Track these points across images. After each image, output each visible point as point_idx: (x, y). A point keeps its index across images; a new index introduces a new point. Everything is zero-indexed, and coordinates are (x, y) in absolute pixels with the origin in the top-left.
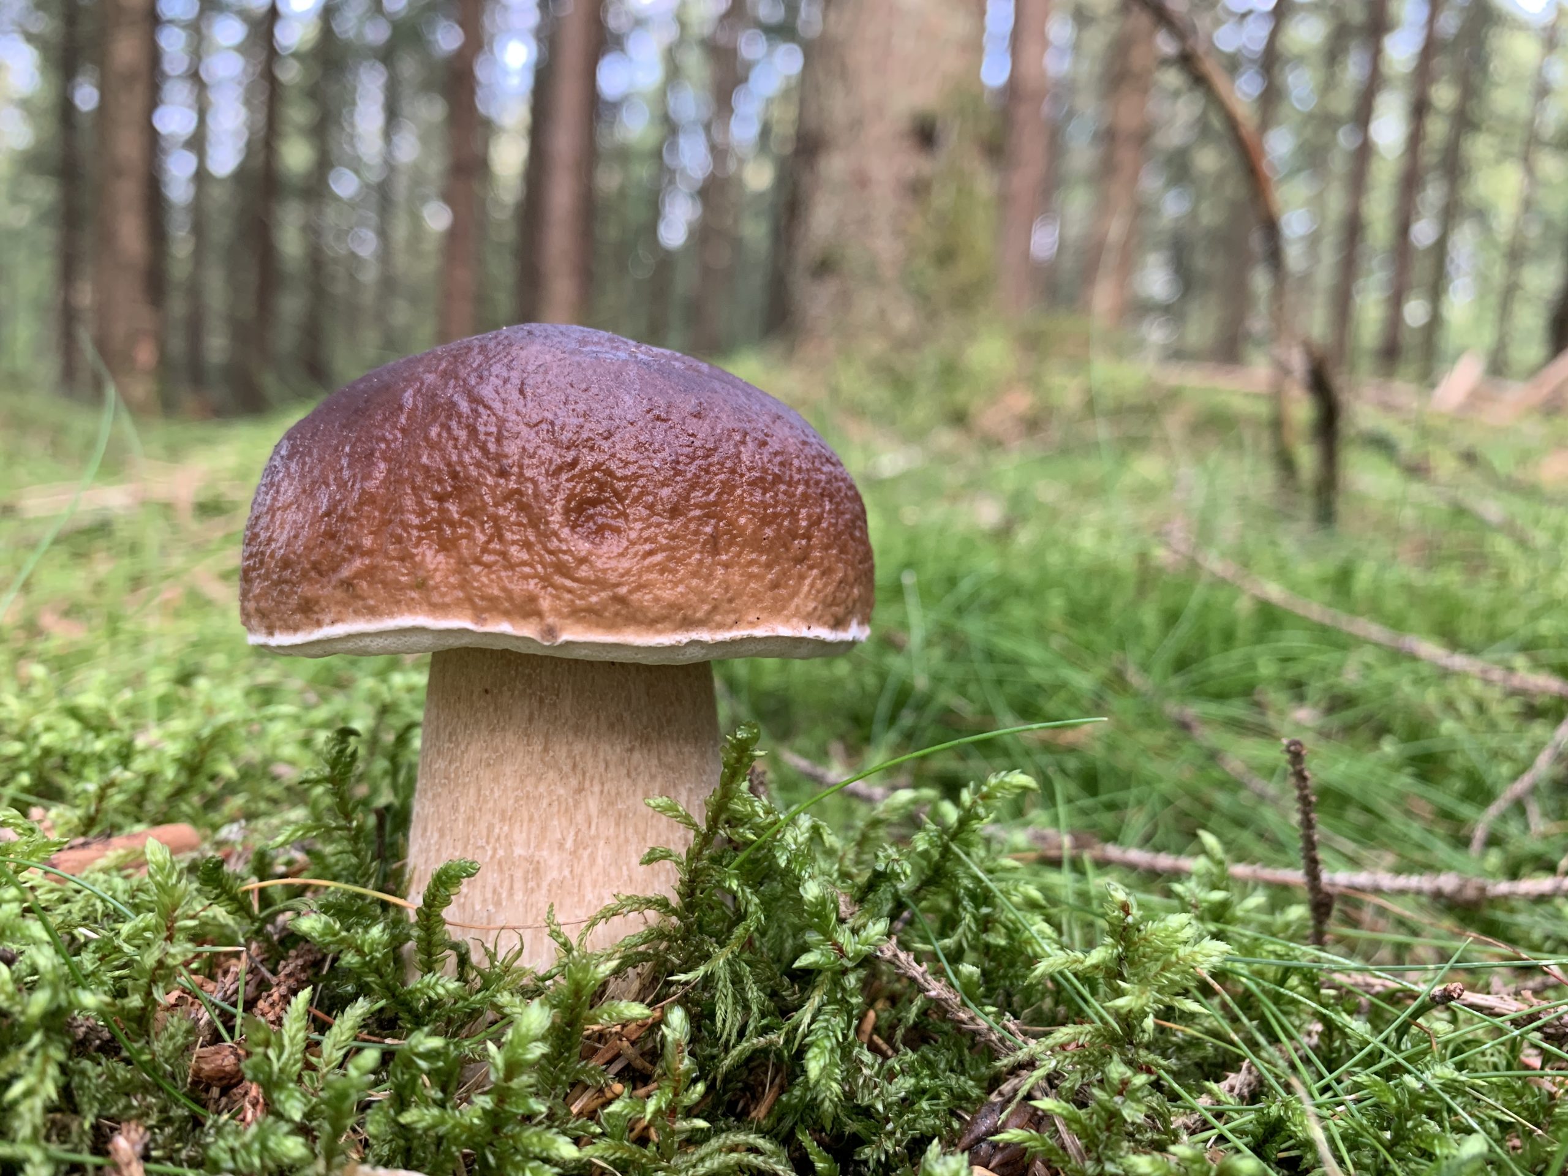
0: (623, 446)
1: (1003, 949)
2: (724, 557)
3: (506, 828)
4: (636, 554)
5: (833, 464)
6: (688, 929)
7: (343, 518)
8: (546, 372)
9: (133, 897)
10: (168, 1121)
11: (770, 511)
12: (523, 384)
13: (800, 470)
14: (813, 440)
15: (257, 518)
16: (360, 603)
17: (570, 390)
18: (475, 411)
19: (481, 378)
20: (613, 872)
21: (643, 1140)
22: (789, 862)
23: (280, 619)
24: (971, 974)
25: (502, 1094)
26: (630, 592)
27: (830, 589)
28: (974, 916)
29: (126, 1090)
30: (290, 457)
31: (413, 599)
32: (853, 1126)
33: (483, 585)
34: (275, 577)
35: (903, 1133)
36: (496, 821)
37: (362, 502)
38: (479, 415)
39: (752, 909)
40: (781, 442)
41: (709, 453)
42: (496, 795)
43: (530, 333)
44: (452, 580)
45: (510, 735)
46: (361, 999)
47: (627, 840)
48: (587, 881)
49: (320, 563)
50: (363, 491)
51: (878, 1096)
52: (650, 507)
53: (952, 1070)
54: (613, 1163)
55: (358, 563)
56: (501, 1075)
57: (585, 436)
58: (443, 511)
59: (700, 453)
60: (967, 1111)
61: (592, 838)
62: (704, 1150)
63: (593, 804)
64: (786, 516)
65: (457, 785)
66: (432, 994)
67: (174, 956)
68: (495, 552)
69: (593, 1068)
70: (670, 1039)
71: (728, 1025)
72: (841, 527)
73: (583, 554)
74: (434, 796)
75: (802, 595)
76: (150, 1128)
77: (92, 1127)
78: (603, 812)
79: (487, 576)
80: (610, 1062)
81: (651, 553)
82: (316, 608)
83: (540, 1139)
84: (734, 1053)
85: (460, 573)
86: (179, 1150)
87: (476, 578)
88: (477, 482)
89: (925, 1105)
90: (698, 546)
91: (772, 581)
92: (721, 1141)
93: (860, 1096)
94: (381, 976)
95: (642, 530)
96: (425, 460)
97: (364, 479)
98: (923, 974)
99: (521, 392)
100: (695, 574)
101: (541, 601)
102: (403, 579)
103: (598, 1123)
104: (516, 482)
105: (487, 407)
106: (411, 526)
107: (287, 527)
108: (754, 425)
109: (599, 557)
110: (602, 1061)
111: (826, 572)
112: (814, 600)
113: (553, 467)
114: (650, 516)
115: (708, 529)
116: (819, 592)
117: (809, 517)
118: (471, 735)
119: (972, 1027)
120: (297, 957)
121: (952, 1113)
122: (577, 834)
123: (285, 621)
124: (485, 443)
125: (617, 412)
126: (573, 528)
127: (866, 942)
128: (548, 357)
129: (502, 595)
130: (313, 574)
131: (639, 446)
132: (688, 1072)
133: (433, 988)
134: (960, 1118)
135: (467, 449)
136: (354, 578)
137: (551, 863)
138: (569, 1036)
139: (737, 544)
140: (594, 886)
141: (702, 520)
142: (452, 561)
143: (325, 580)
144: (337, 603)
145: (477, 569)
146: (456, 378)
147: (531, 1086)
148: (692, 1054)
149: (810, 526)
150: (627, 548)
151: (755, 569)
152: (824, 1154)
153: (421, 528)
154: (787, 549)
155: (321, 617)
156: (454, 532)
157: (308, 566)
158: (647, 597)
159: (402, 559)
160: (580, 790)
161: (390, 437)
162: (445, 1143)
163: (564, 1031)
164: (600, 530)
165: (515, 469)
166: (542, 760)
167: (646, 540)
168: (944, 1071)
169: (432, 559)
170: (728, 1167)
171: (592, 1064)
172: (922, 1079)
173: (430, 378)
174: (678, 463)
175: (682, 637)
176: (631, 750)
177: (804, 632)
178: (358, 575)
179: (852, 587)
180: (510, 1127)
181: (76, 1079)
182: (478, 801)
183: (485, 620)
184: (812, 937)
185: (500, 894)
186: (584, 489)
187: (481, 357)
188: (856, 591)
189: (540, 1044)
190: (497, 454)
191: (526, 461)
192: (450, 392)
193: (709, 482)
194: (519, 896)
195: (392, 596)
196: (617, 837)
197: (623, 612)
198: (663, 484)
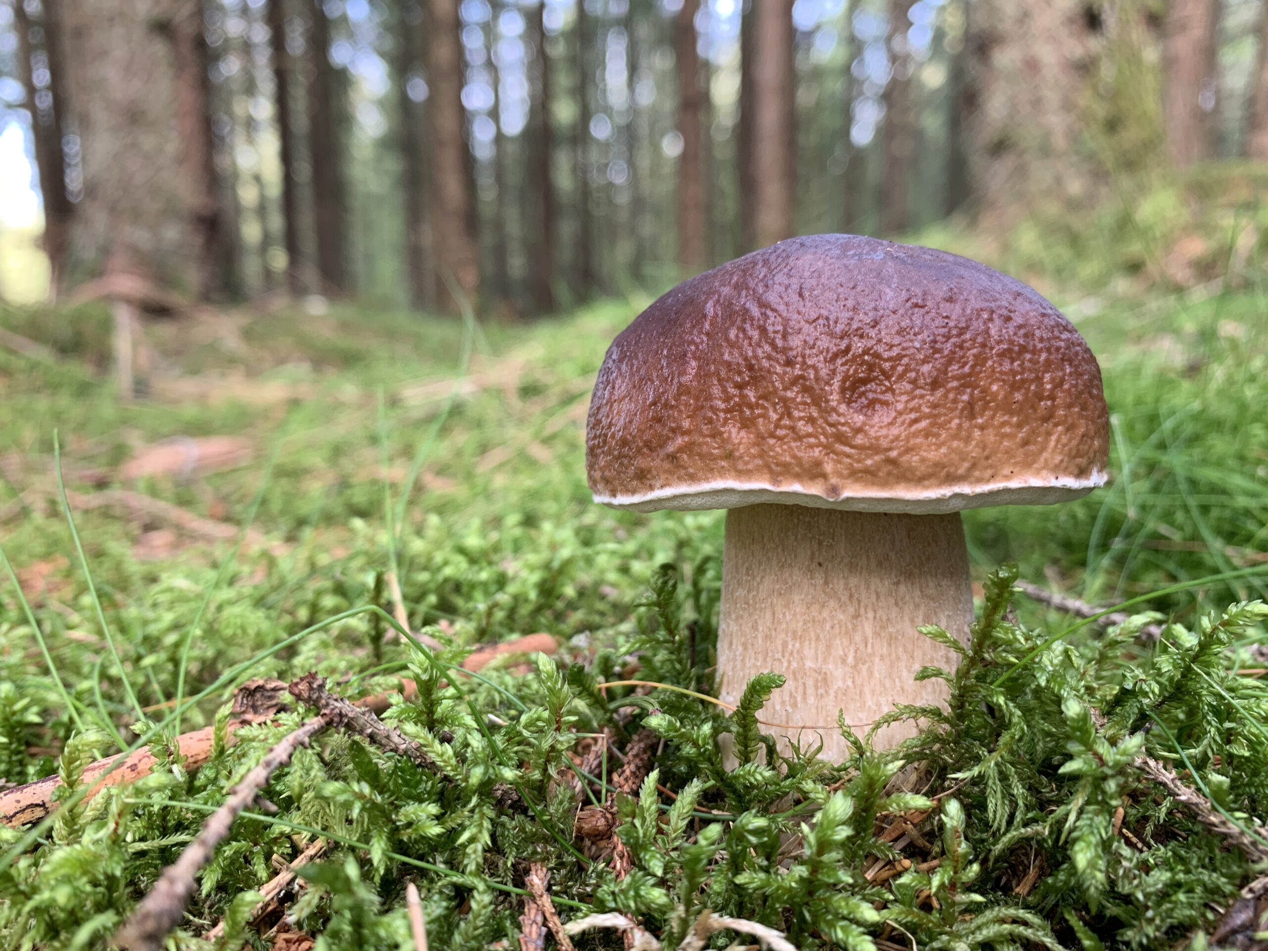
0: (887, 332)
1: (1247, 759)
2: (980, 421)
3: (797, 645)
4: (903, 423)
5: (1069, 331)
6: (959, 735)
7: (666, 405)
8: (820, 276)
9: (519, 690)
10: (561, 865)
11: (1018, 377)
12: (801, 288)
13: (1041, 340)
14: (1050, 311)
15: (599, 409)
16: (682, 472)
17: (840, 290)
18: (764, 314)
19: (767, 286)
20: (888, 683)
21: (926, 906)
22: (1048, 681)
23: (621, 484)
24: (1221, 784)
25: (815, 866)
26: (900, 455)
27: (1074, 443)
28: (1218, 729)
29: (532, 839)
30: (621, 360)
31: (723, 467)
32: (1112, 910)
33: (778, 454)
34: (616, 453)
35: (1162, 920)
36: (789, 639)
37: (679, 394)
38: (767, 317)
39: (1015, 720)
40: (1023, 316)
41: (962, 331)
42: (788, 618)
43: (802, 245)
44: (752, 451)
45: (796, 570)
46: (695, 780)
47: (898, 658)
48: (867, 690)
49: (651, 442)
50: (680, 385)
51: (1137, 886)
52: (914, 382)
53: (1204, 867)
54: (905, 926)
55: (680, 441)
56: (814, 849)
57: (855, 326)
58: (743, 397)
59: (954, 332)
60: (1219, 904)
61: (869, 655)
62: (980, 920)
63: (868, 628)
64: (1032, 381)
65: (756, 609)
66: (752, 780)
67: (561, 743)
68: (785, 427)
69: (883, 844)
70: (948, 826)
71: (998, 816)
72: (1081, 387)
73: (858, 425)
74: (737, 618)
75: (1049, 450)
76: (551, 869)
77: (513, 865)
78: (877, 634)
79: (781, 446)
80: (895, 840)
81: (916, 421)
82: (649, 476)
83: (847, 904)
84: (1005, 839)
85: (758, 445)
86: (571, 887)
87: (771, 448)
88: (769, 371)
89: (1182, 897)
90: (957, 412)
91: (1023, 438)
92: (995, 913)
93: (1120, 884)
94: (712, 764)
95: (907, 402)
96: (726, 357)
97: (680, 375)
98: (1173, 780)
99: (801, 295)
100: (955, 437)
101: (825, 465)
102: (716, 451)
103: (891, 892)
104: (801, 369)
105: (774, 310)
106: (718, 410)
107: (623, 415)
108: (998, 303)
109: (872, 427)
110: (889, 839)
111: (1070, 428)
112: (1060, 453)
113: (830, 355)
114: (913, 390)
115: (965, 397)
116: (1064, 446)
117: (1052, 380)
118: (765, 570)
119: (1223, 829)
120: (640, 741)
121: (1206, 905)
122: (856, 652)
123: (625, 486)
124: (774, 339)
125: (882, 304)
126: (849, 403)
127: (1124, 753)
128: (820, 263)
129: (793, 461)
130: (645, 450)
131: (901, 332)
132: (965, 855)
133: (753, 776)
134: (1213, 910)
135: (759, 345)
136: (677, 452)
137: (836, 674)
138: (865, 820)
139: (990, 409)
140: (873, 695)
141: (959, 390)
142: (752, 436)
143: (655, 454)
144: (665, 472)
145: (772, 441)
146: (747, 288)
147: (839, 861)
148: (966, 838)
149: (1054, 388)
150: (895, 418)
151: (1007, 430)
152: (1090, 933)
153: (727, 411)
154: (1035, 410)
155: (653, 482)
156: (752, 413)
157: (641, 444)
158: (916, 458)
159: (713, 436)
160: (856, 616)
161: (698, 340)
162: (770, 899)
163: (861, 816)
164: (872, 404)
165: (799, 359)
166: (824, 592)
167: (911, 410)
168: (1197, 867)
169: (736, 434)
170: (1002, 935)
171: (881, 841)
172: (1177, 873)
173: (726, 290)
174: (935, 342)
175: (946, 491)
176: (897, 584)
177: (1053, 482)
178: (681, 450)
179: (1092, 439)
180: (821, 891)
181: (499, 829)
182: (773, 623)
183: (780, 481)
184: (1073, 747)
185: (795, 698)
186: (856, 371)
187: (765, 270)
188: (1096, 443)
189: (845, 827)
190: (784, 348)
191: (808, 352)
192: (743, 301)
193: (963, 357)
194: (811, 700)
195: (707, 465)
196: (890, 655)
197: (895, 472)
198: (924, 362)
